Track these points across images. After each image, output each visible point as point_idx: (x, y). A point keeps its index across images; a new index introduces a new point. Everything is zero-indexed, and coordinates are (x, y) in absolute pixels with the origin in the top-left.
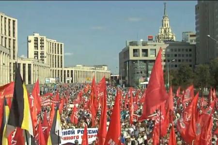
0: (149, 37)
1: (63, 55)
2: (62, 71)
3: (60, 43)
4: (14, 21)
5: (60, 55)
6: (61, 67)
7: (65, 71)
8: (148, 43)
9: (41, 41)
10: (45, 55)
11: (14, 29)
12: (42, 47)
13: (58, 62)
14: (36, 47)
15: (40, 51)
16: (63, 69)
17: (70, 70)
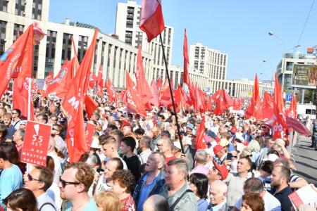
0: (308, 49)
1: (226, 66)
2: (223, 83)
3: (224, 54)
4: (170, 29)
5: (223, 66)
6: (223, 78)
7: (227, 83)
8: (306, 57)
9: (203, 50)
10: (205, 65)
11: (169, 36)
12: (202, 56)
13: (220, 73)
14: (197, 56)
15: (200, 60)
16: (225, 81)
17: (232, 82)
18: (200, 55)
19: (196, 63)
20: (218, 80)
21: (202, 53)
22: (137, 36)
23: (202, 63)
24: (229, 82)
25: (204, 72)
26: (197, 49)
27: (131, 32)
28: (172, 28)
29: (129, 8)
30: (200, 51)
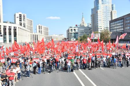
3: (47, 27)
5: (47, 31)
9: (41, 27)
10: (42, 32)
11: (32, 23)
12: (41, 29)
13: (47, 33)
14: (39, 29)
15: (40, 30)
16: (49, 36)
17: (51, 36)
18: (40, 28)
19: (39, 31)
20: (47, 36)
21: (41, 28)
22: (23, 24)
23: (41, 31)
24: (50, 36)
25: (43, 34)
26: (39, 26)
27: (21, 23)
28: (33, 21)
29: (20, 15)
30: (40, 27)
